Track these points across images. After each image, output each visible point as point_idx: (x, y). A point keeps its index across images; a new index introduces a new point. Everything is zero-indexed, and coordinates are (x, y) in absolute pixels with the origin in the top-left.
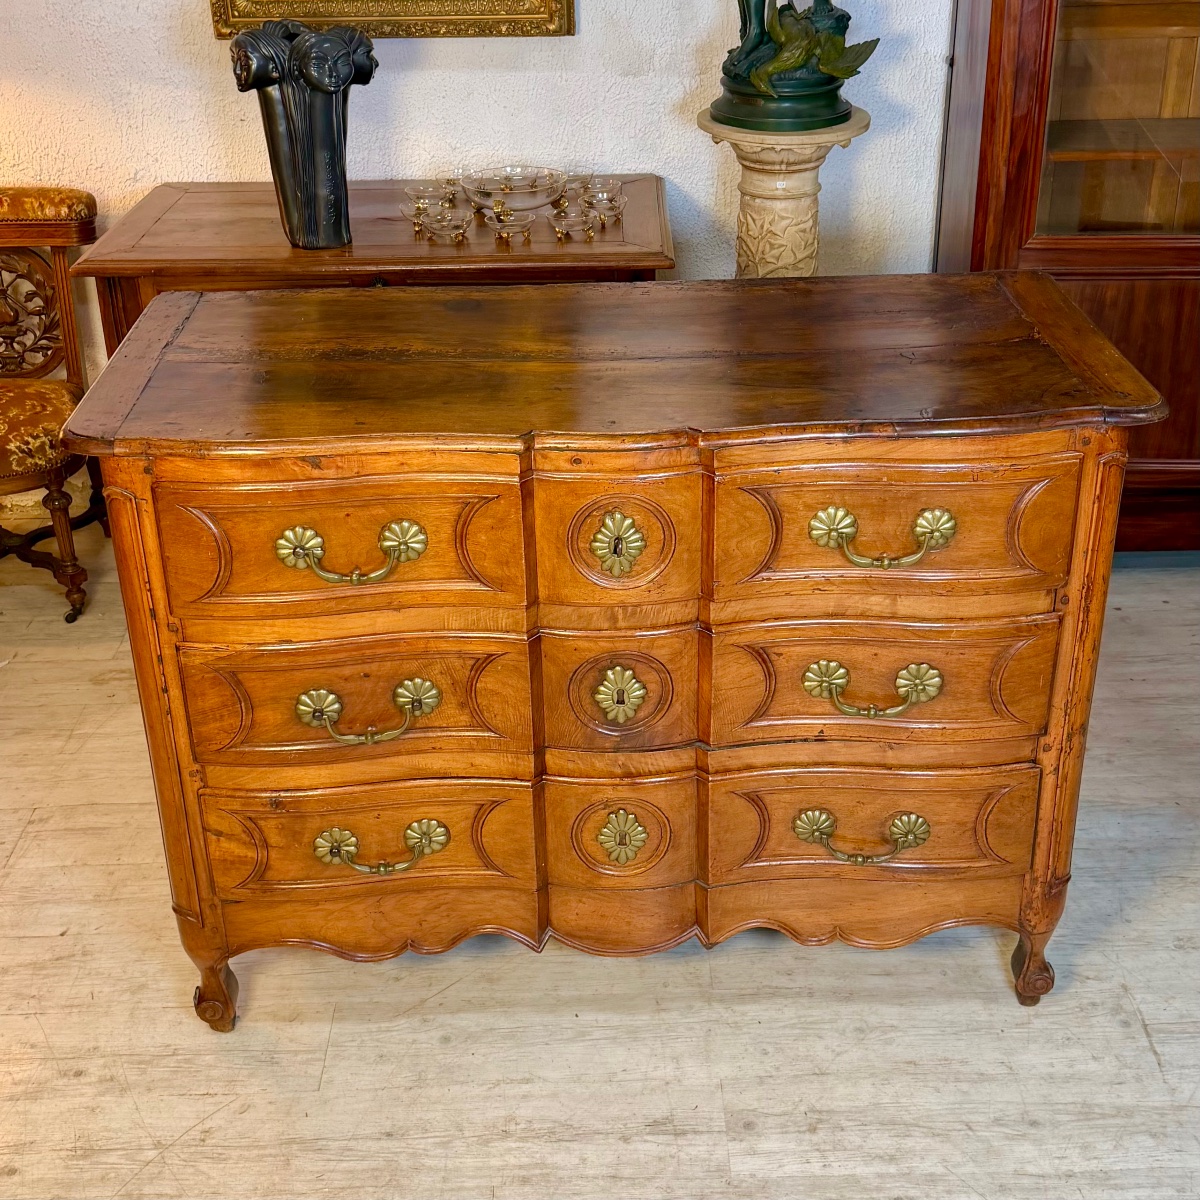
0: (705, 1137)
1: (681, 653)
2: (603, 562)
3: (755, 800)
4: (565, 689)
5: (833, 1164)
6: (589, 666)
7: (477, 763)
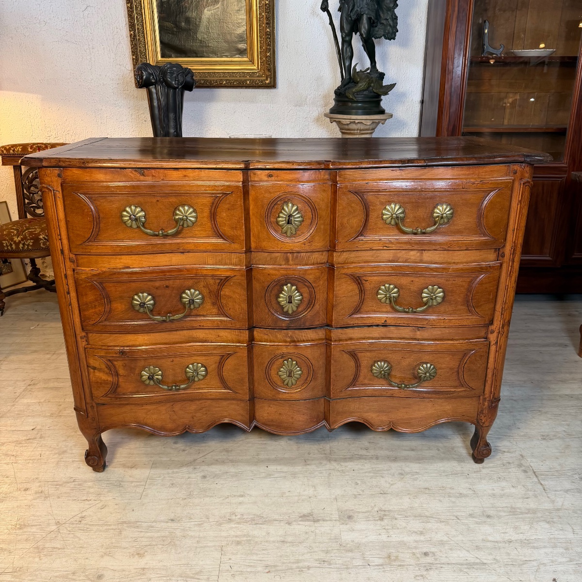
0: (329, 522)
1: (319, 278)
2: (283, 228)
3: (353, 355)
4: (264, 295)
5: (392, 536)
6: (275, 284)
7: (221, 335)
